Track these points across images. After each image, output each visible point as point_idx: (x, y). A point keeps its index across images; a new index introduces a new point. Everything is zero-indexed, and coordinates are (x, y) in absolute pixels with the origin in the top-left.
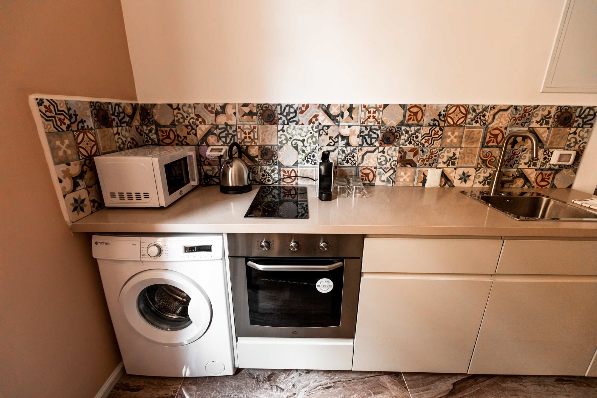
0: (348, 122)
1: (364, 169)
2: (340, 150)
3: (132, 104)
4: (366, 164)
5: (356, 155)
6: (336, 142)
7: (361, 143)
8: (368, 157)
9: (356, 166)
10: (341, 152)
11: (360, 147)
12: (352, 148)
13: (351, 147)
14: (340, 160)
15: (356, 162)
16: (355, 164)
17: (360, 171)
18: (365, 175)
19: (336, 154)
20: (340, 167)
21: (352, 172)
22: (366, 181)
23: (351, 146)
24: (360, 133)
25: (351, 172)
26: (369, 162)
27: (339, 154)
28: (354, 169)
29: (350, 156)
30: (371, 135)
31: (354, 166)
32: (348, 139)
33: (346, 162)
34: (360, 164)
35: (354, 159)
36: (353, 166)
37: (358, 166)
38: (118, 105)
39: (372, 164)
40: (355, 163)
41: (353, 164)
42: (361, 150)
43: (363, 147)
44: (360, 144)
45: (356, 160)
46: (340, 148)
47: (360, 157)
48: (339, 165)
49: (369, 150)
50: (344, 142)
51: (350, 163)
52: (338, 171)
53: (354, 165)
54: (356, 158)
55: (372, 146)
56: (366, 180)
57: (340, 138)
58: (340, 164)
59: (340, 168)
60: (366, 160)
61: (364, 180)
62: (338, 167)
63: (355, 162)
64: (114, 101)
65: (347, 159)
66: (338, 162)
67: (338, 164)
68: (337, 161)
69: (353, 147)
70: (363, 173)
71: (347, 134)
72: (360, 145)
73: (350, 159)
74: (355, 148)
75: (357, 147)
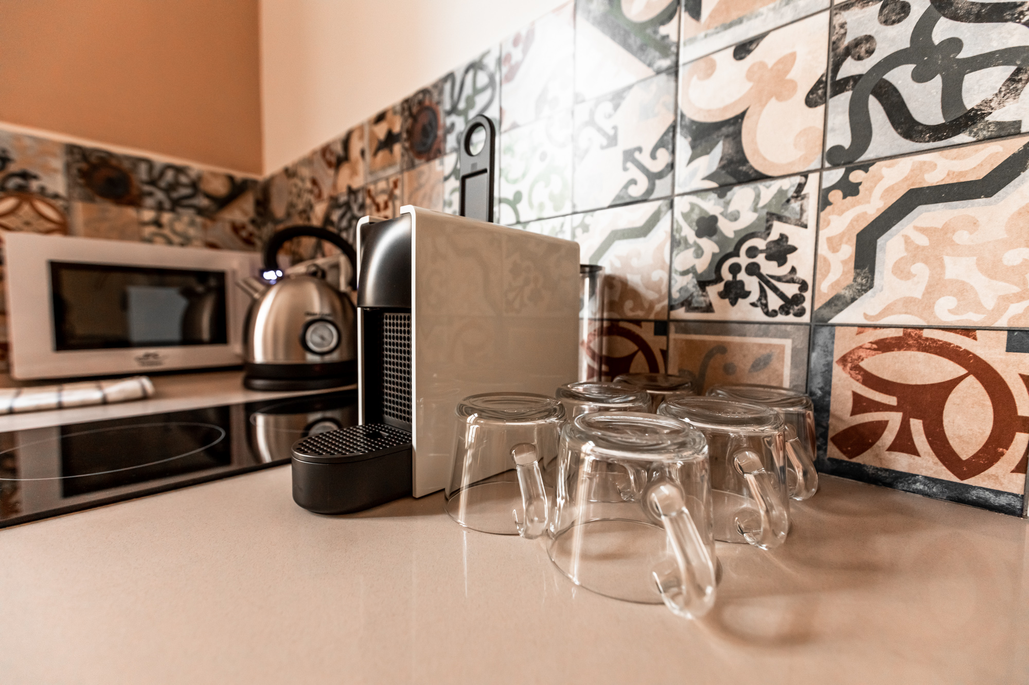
0: (731, 25)
1: (884, 346)
2: (686, 216)
3: (231, 178)
4: (908, 304)
5: (799, 237)
6: (660, 175)
7: (841, 137)
8: (922, 240)
9: (806, 318)
10: (689, 233)
11: (839, 173)
12: (768, 192)
13: (761, 186)
14: (689, 282)
15: (804, 286)
16: (791, 304)
17: (843, 360)
18: (892, 401)
19: (660, 248)
20: (685, 326)
21: (774, 364)
22: (912, 450)
23: (761, 177)
24: (836, 66)
25: (763, 362)
26: (935, 288)
27: (676, 243)
28: (788, 343)
29: (752, 252)
30: (955, 44)
31: (791, 318)
32: (736, 137)
33: (722, 295)
34: (838, 303)
35: (784, 270)
36: (780, 318)
37: (820, 323)
38: (179, 170)
39: (978, 306)
40: (798, 299)
41: (774, 302)
42: (850, 189)
43: (865, 167)
44: (838, 149)
45: (804, 273)
46: (682, 205)
47: (834, 249)
48: (681, 313)
49: (933, 178)
50: (711, 161)
51: (755, 296)
52: (671, 352)
53: (785, 310)
54: (801, 262)
55: (963, 137)
56: (904, 443)
57: (683, 144)
58: (687, 303)
59: (686, 331)
60: (902, 271)
61: (889, 437)
62: (672, 327)
63: (791, 290)
64: (160, 159)
65: (735, 269)
66: (675, 295)
67: (671, 307)
68: (664, 290)
69: (775, 186)
70: (871, 380)
71: (725, 109)
72: (835, 157)
73: (753, 270)
74: (789, 185)
75: (813, 178)
